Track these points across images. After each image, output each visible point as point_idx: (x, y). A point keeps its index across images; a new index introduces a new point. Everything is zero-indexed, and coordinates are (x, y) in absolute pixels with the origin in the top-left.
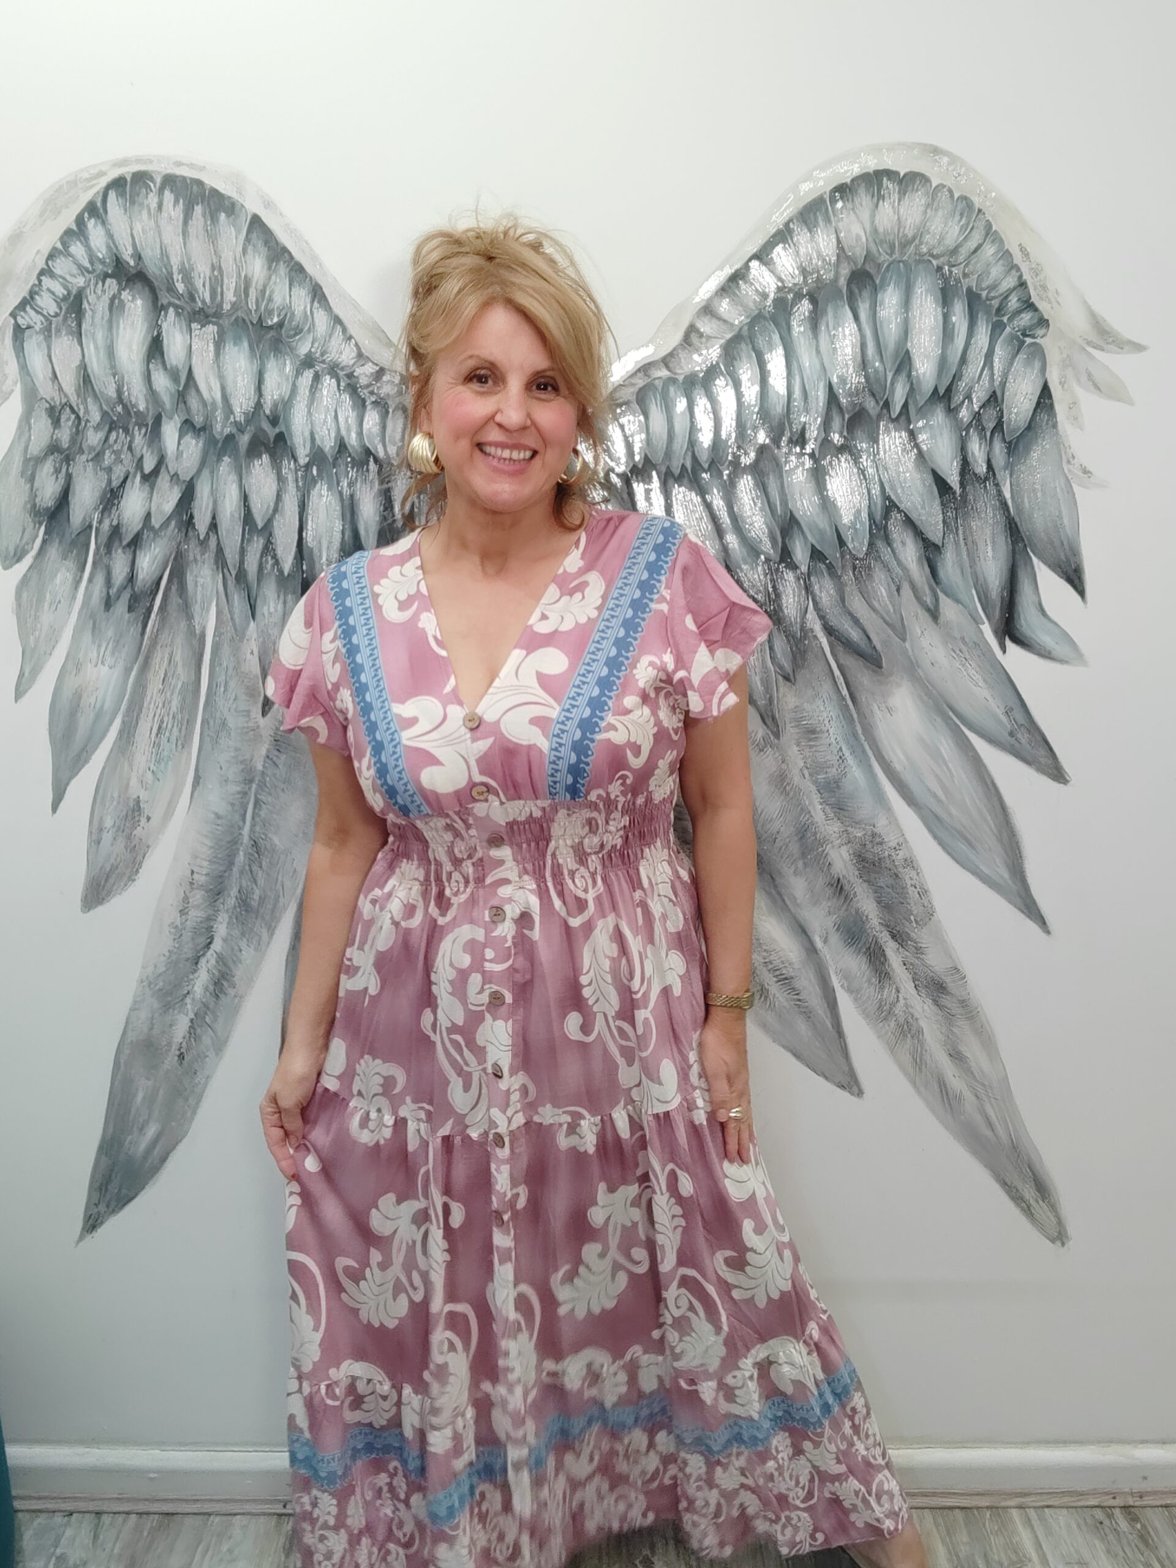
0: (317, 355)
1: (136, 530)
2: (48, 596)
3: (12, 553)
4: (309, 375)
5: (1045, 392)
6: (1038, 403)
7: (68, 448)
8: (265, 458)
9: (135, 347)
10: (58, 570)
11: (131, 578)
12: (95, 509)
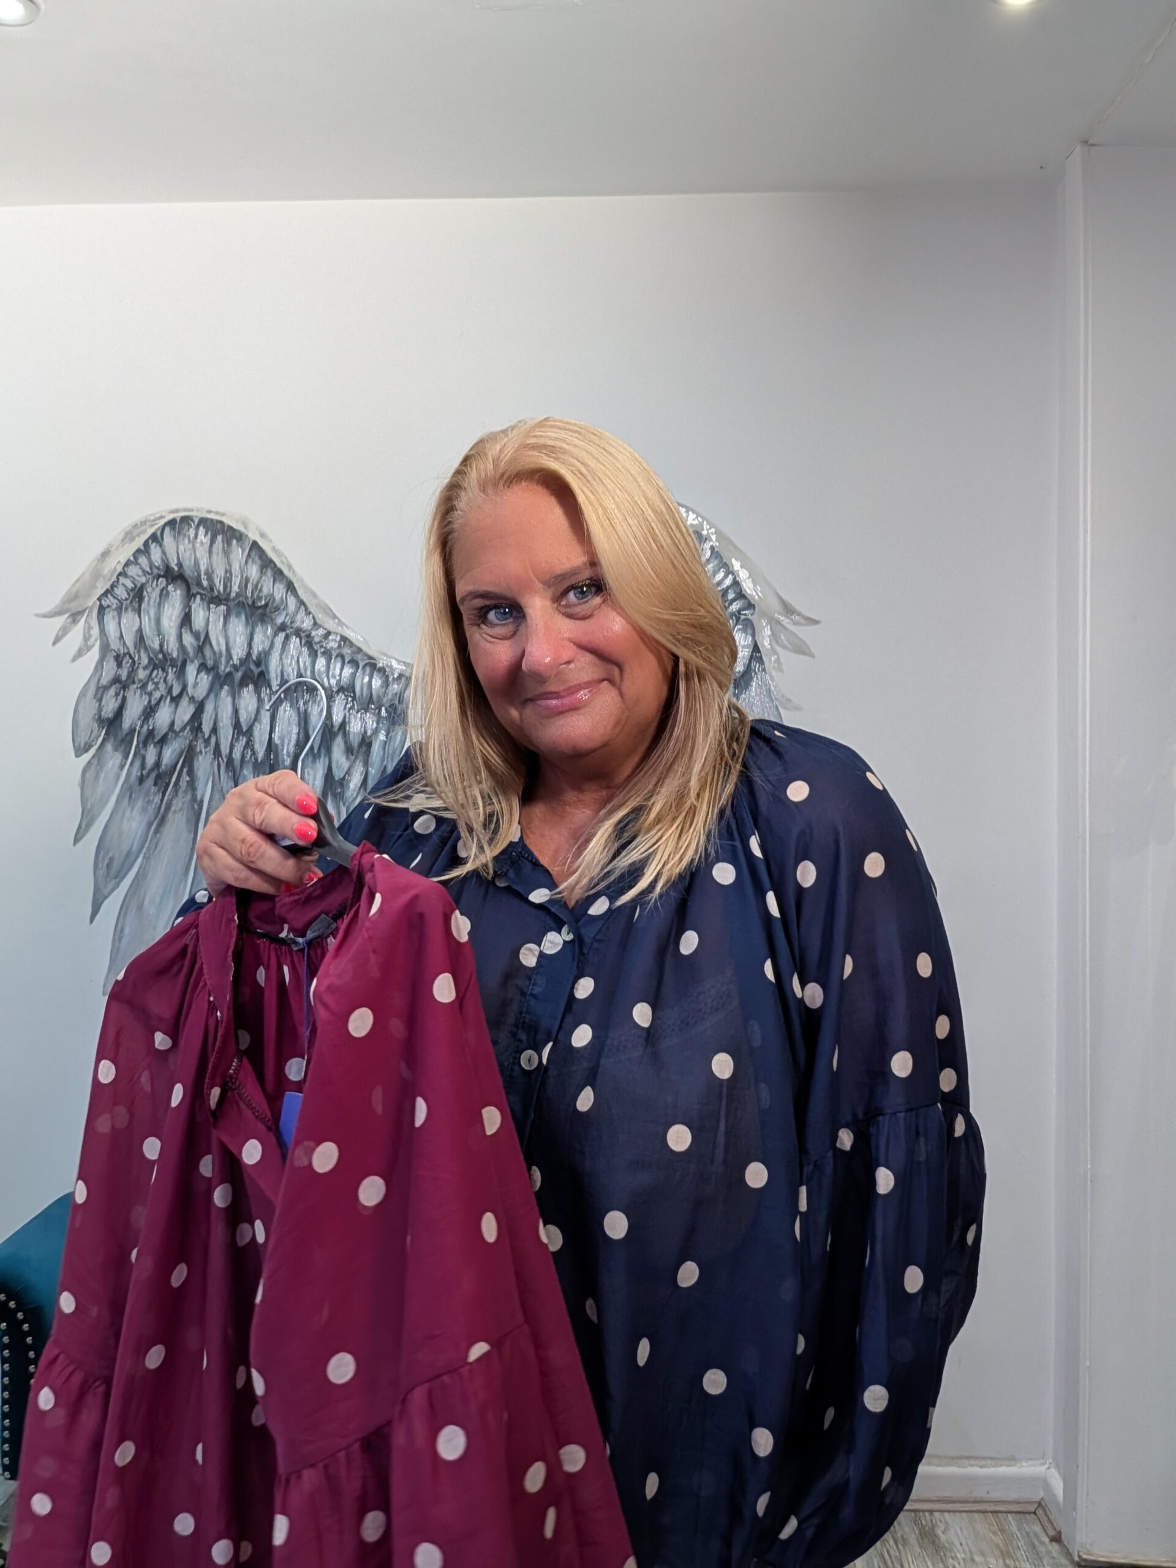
0: (289, 623)
1: (164, 732)
2: (102, 775)
3: (82, 745)
4: (282, 636)
5: (756, 648)
6: (752, 656)
7: (126, 680)
8: (251, 687)
9: (173, 618)
10: (112, 758)
11: (158, 764)
12: (139, 719)
